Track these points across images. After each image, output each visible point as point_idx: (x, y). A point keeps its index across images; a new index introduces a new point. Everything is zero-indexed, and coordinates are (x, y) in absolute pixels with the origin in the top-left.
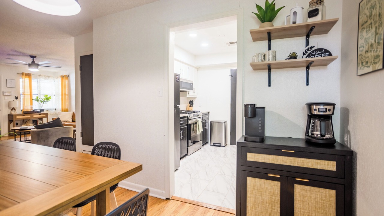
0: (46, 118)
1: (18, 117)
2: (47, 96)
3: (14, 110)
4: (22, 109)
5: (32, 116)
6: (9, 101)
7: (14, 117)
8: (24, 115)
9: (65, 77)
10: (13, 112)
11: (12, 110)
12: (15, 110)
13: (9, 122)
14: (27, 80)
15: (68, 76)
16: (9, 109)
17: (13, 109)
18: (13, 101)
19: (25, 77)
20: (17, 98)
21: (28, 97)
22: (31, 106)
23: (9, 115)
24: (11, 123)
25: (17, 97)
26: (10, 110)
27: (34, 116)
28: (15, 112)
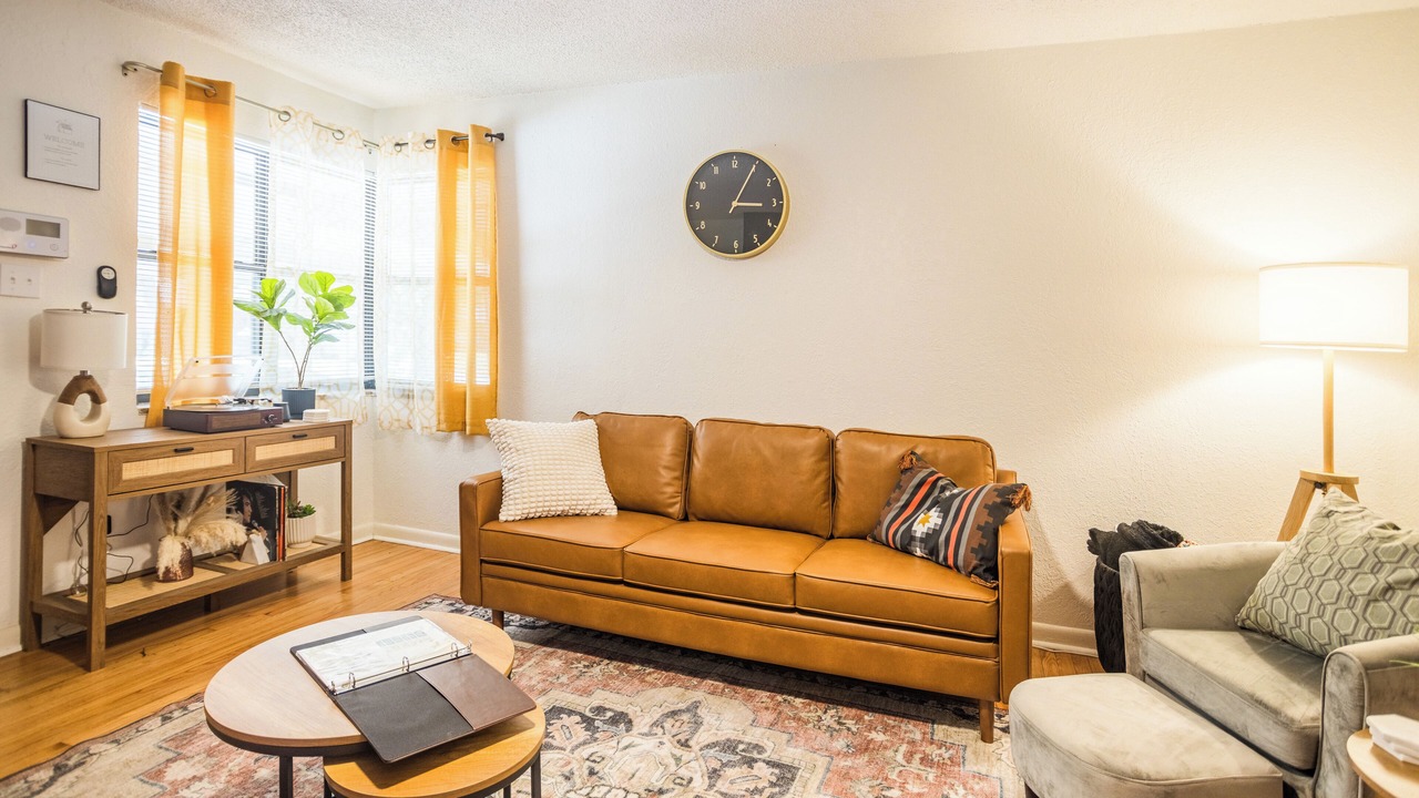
0: (335, 468)
1: (131, 471)
2: (324, 280)
3: (84, 400)
4: (145, 383)
5: (243, 455)
6: (49, 312)
7: (101, 467)
8: (188, 450)
9: (478, 142)
10: (77, 421)
11: (67, 397)
12: (97, 399)
13: (35, 513)
14: (196, 131)
15: (501, 137)
16: (41, 384)
17: (81, 386)
18: (86, 308)
19: (187, 113)
20: (106, 288)
21: (194, 287)
22: (216, 361)
23: (32, 447)
24: (48, 526)
25: (108, 275)
26: (46, 400)
27: (263, 453)
28: (94, 415)
